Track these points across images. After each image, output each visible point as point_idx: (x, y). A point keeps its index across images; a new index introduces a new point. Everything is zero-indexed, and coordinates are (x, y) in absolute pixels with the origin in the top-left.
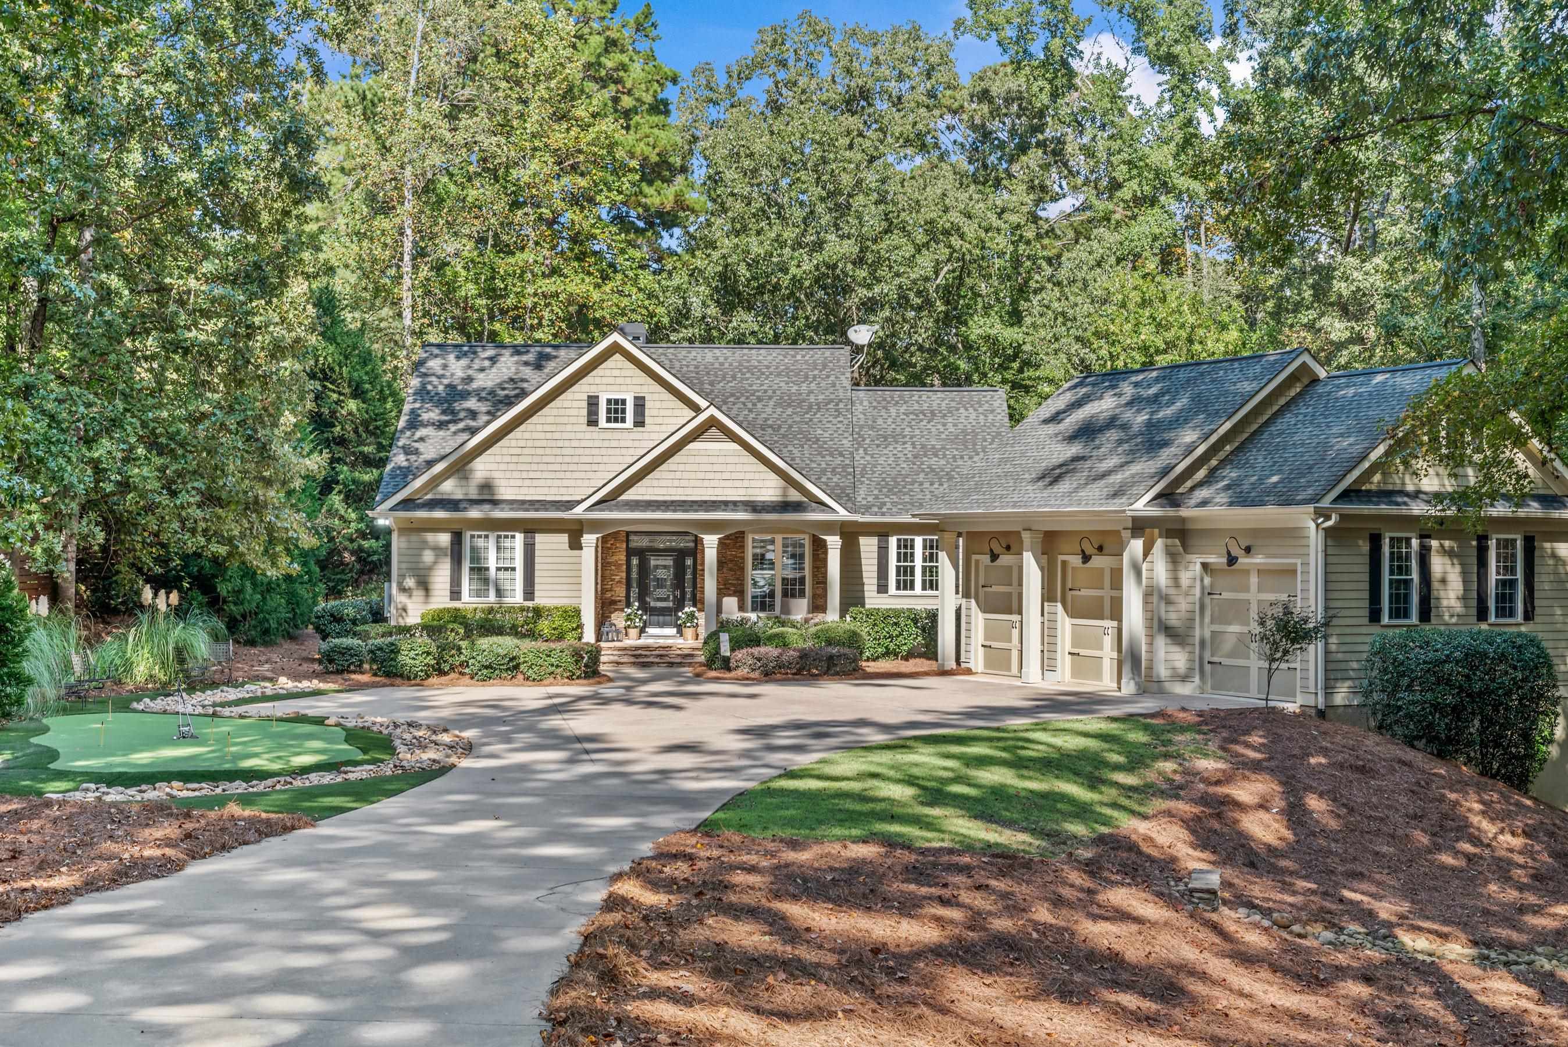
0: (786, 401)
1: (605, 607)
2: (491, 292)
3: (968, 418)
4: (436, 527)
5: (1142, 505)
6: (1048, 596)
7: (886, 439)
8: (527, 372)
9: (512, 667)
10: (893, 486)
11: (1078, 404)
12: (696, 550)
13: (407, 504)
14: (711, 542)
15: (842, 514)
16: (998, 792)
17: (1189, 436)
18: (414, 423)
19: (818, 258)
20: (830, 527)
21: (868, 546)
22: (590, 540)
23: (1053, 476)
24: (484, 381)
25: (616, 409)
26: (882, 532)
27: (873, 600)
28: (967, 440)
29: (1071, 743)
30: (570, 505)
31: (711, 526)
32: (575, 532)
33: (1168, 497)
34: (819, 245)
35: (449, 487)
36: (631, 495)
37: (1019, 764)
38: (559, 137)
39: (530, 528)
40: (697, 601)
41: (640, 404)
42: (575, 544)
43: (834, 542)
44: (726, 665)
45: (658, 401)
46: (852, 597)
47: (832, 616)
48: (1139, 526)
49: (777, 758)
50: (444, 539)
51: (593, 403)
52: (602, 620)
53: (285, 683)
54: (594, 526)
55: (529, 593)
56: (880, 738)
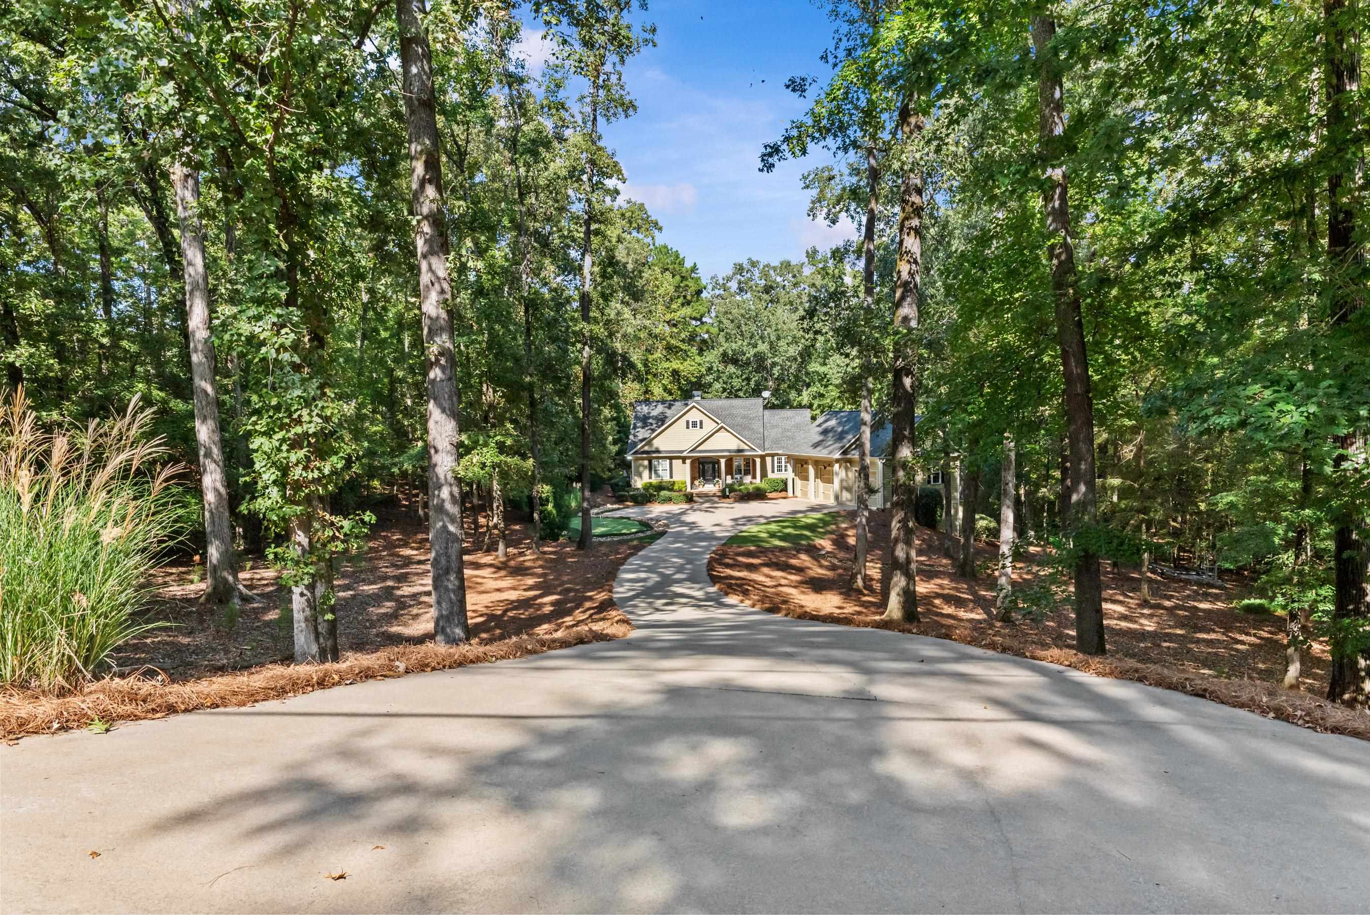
0: (744, 417)
1: (693, 479)
2: (646, 365)
3: (798, 419)
4: (643, 459)
5: (837, 455)
6: (816, 477)
7: (773, 427)
8: (667, 410)
9: (670, 500)
10: (776, 442)
11: (826, 421)
12: (718, 463)
13: (635, 453)
14: (723, 461)
15: (760, 453)
16: (789, 535)
17: (850, 437)
18: (635, 428)
19: (755, 350)
20: (757, 456)
21: (769, 460)
22: (688, 461)
23: (816, 445)
24: (654, 413)
25: (694, 424)
26: (773, 455)
27: (771, 475)
28: (798, 426)
29: (809, 521)
30: (682, 452)
31: (723, 457)
32: (684, 459)
33: (845, 453)
34: (755, 346)
35: (646, 448)
36: (699, 448)
37: (795, 527)
38: (668, 317)
39: (671, 458)
40: (719, 477)
41: (701, 422)
42: (684, 462)
43: (758, 460)
44: (728, 497)
45: (706, 421)
46: (764, 474)
47: (758, 481)
48: (837, 461)
49: (739, 527)
50: (646, 463)
51: (688, 422)
52: (692, 483)
53: (609, 506)
54: (689, 458)
55: (671, 477)
56: (764, 521)
